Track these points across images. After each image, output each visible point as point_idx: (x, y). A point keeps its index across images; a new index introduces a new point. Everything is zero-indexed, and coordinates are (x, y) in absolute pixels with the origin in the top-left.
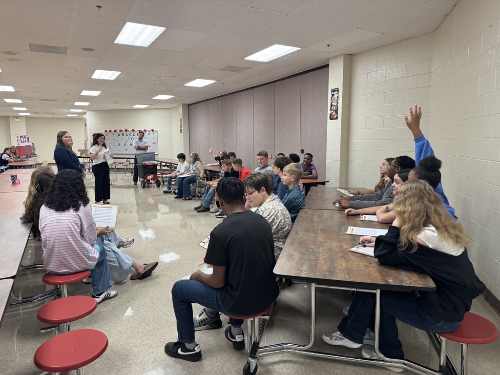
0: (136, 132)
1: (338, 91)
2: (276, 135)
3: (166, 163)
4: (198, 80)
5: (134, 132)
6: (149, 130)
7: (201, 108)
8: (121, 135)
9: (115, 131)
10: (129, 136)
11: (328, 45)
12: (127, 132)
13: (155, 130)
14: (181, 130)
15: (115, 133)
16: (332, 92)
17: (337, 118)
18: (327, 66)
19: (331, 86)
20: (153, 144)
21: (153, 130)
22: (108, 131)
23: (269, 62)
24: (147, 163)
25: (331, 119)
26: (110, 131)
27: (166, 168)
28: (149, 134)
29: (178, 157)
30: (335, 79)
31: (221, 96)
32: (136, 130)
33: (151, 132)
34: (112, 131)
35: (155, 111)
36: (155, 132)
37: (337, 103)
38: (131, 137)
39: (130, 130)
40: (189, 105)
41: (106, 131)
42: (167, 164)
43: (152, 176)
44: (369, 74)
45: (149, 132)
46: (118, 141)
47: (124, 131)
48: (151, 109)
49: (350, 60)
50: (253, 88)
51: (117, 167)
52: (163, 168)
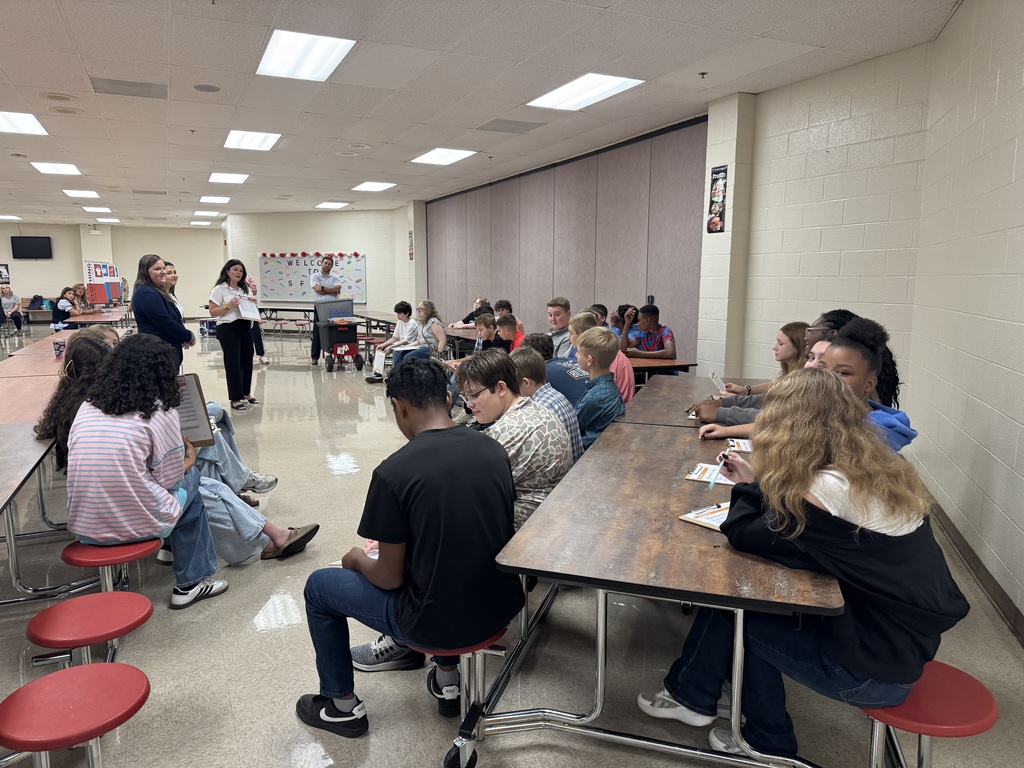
1: (725, 171)
2: (598, 265)
3: (379, 321)
4: (438, 150)
6: (349, 254)
7: (451, 209)
8: (294, 263)
9: (283, 255)
10: (310, 266)
11: (703, 74)
12: (306, 258)
13: (361, 254)
14: (411, 254)
15: (280, 260)
16: (713, 173)
17: (722, 230)
18: (705, 119)
19: (711, 163)
20: (357, 282)
21: (356, 255)
22: (268, 255)
23: (580, 111)
24: (336, 320)
25: (710, 231)
26: (273, 256)
27: (378, 331)
28: (349, 263)
29: (396, 311)
30: (721, 146)
31: (490, 184)
33: (353, 257)
34: (277, 255)
35: (362, 216)
36: (360, 258)
37: (724, 197)
38: (313, 268)
39: (311, 253)
40: (427, 203)
41: (264, 255)
42: (381, 324)
43: (345, 348)
44: (791, 136)
45: (350, 257)
46: (288, 275)
47: (300, 255)
48: (354, 211)
49: (752, 105)
50: (554, 165)
51: (285, 328)
52: (374, 331)
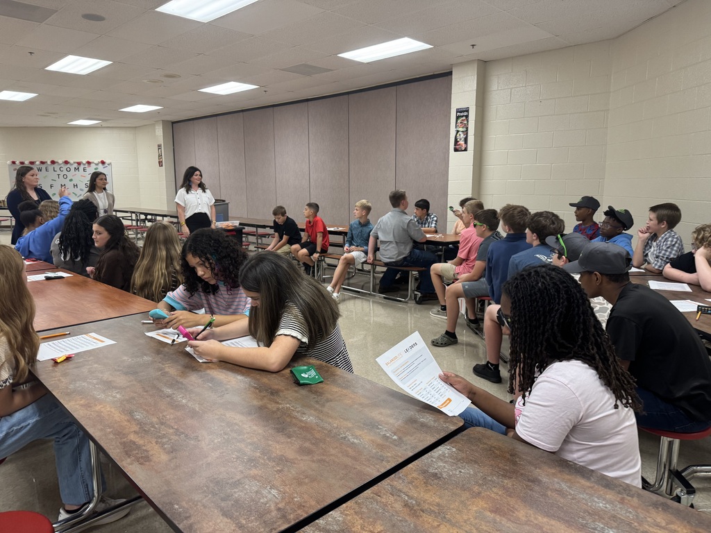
0: (72, 164)
1: (468, 111)
5: (68, 166)
6: (96, 162)
8: (44, 169)
9: (32, 163)
10: (59, 172)
11: (473, 45)
13: (107, 161)
14: (160, 162)
16: (457, 112)
17: (466, 150)
18: (450, 73)
19: (457, 102)
21: (103, 163)
22: (18, 163)
25: (456, 150)
30: (463, 92)
32: (72, 162)
33: (100, 165)
36: (106, 165)
38: (62, 174)
39: (60, 161)
40: (173, 123)
41: (14, 163)
45: (97, 164)
47: (49, 163)
49: (485, 68)
